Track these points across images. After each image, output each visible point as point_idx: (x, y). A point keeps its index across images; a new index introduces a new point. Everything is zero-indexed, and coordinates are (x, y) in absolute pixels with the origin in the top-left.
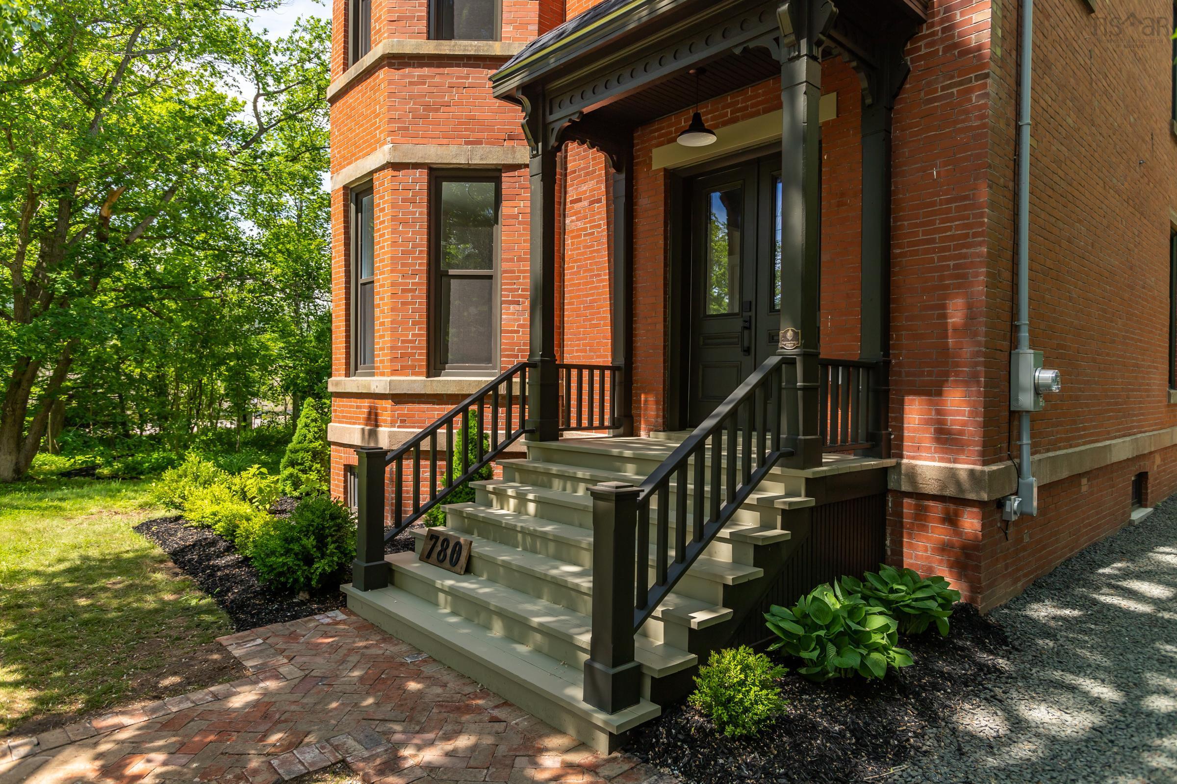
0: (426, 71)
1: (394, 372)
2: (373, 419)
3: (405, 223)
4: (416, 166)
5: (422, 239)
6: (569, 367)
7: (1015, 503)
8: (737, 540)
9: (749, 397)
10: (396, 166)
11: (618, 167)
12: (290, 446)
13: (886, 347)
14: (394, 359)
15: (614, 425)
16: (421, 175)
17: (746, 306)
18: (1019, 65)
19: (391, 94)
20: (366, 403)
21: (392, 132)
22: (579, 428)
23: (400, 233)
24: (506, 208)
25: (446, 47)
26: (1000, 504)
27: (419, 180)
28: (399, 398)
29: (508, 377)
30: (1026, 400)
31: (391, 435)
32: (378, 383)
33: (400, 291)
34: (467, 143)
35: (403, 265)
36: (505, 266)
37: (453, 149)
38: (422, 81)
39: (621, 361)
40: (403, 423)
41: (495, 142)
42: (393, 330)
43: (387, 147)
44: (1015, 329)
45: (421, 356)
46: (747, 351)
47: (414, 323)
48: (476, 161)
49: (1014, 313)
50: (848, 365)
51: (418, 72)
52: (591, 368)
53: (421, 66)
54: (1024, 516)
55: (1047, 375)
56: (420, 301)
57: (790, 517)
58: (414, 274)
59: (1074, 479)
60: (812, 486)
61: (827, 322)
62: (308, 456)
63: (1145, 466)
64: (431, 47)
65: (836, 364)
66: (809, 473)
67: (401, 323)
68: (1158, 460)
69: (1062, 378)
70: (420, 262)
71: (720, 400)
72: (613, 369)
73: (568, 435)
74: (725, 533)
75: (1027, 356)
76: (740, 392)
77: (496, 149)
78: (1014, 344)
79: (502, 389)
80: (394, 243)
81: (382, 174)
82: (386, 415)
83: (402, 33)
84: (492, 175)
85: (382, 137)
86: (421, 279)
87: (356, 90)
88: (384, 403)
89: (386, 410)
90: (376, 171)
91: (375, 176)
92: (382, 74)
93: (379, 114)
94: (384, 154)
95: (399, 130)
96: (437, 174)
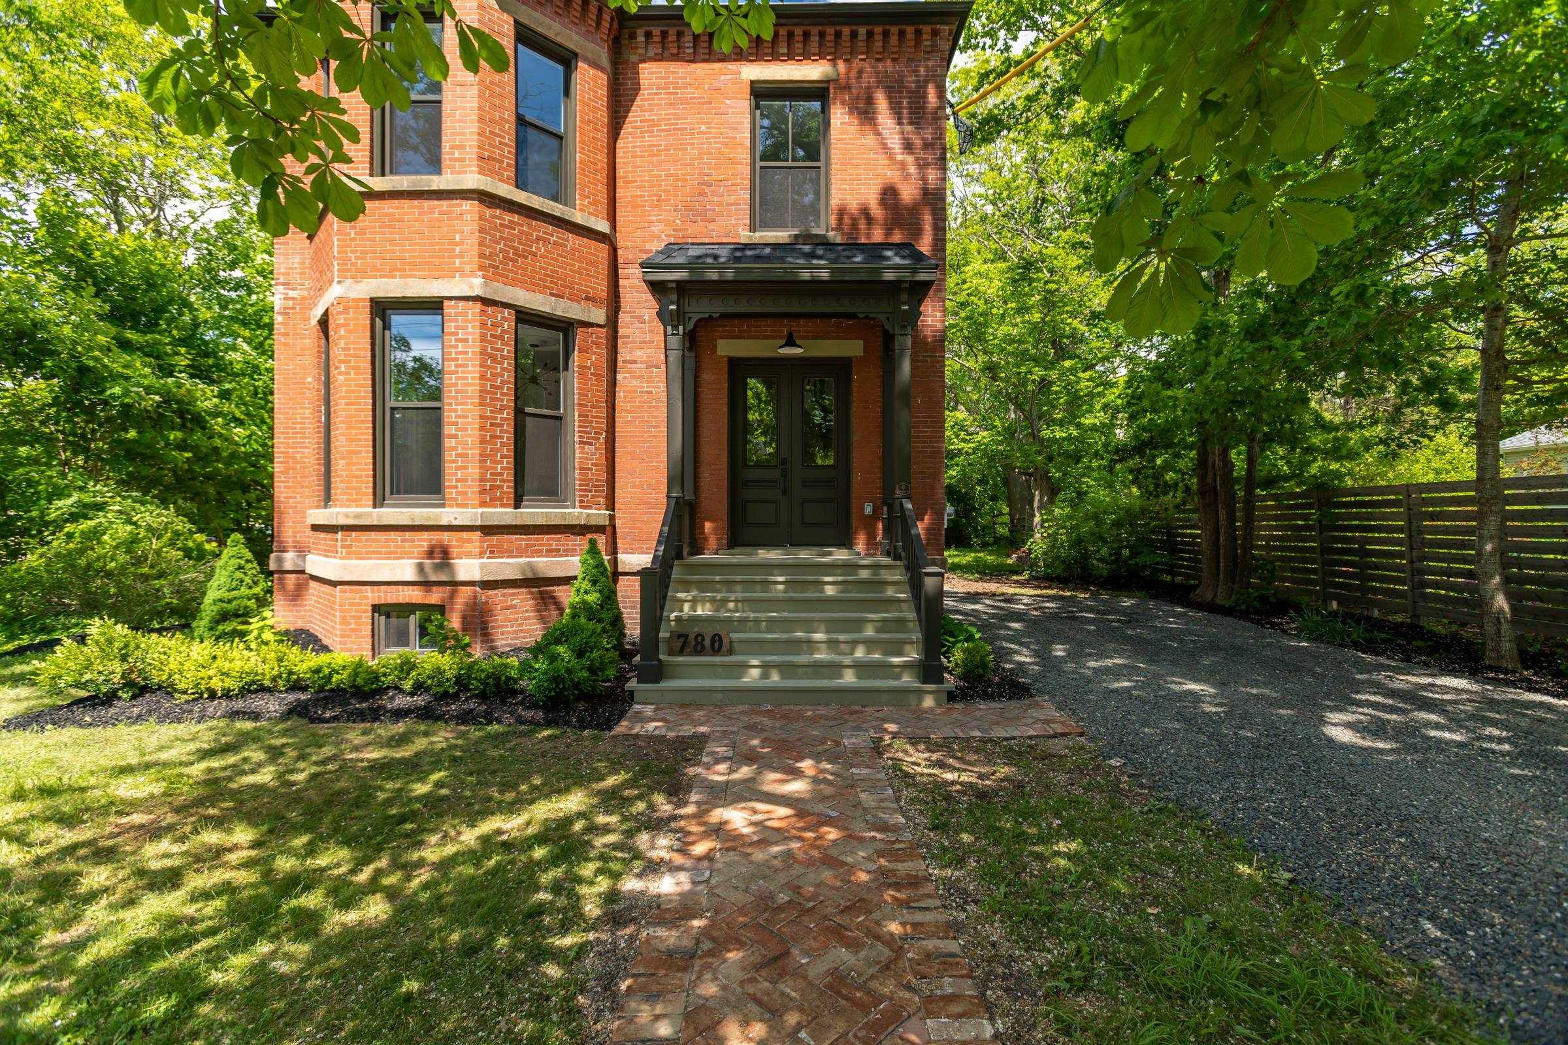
0: (516, 218)
1: (483, 504)
2: (440, 552)
3: (494, 358)
4: (505, 305)
5: (509, 377)
10: (487, 302)
14: (483, 491)
16: (509, 315)
19: (481, 229)
20: (427, 535)
21: (483, 268)
23: (489, 367)
24: (579, 358)
25: (532, 200)
27: (507, 320)
28: (488, 530)
31: (481, 566)
32: (456, 515)
33: (486, 426)
34: (552, 295)
35: (492, 399)
37: (540, 297)
40: (493, 554)
41: (574, 298)
42: (482, 462)
43: (478, 281)
45: (508, 488)
47: (502, 457)
51: (508, 217)
53: (512, 211)
56: (507, 436)
58: (502, 409)
64: (520, 197)
67: (490, 456)
70: (508, 400)
77: (575, 305)
80: (483, 377)
81: (461, 304)
82: (468, 547)
83: (492, 173)
84: (566, 327)
85: (467, 268)
86: (508, 414)
87: (406, 203)
88: (465, 535)
89: (470, 541)
90: (450, 298)
91: (446, 303)
92: (468, 206)
93: (460, 244)
94: (475, 285)
95: (490, 267)
96: (524, 317)
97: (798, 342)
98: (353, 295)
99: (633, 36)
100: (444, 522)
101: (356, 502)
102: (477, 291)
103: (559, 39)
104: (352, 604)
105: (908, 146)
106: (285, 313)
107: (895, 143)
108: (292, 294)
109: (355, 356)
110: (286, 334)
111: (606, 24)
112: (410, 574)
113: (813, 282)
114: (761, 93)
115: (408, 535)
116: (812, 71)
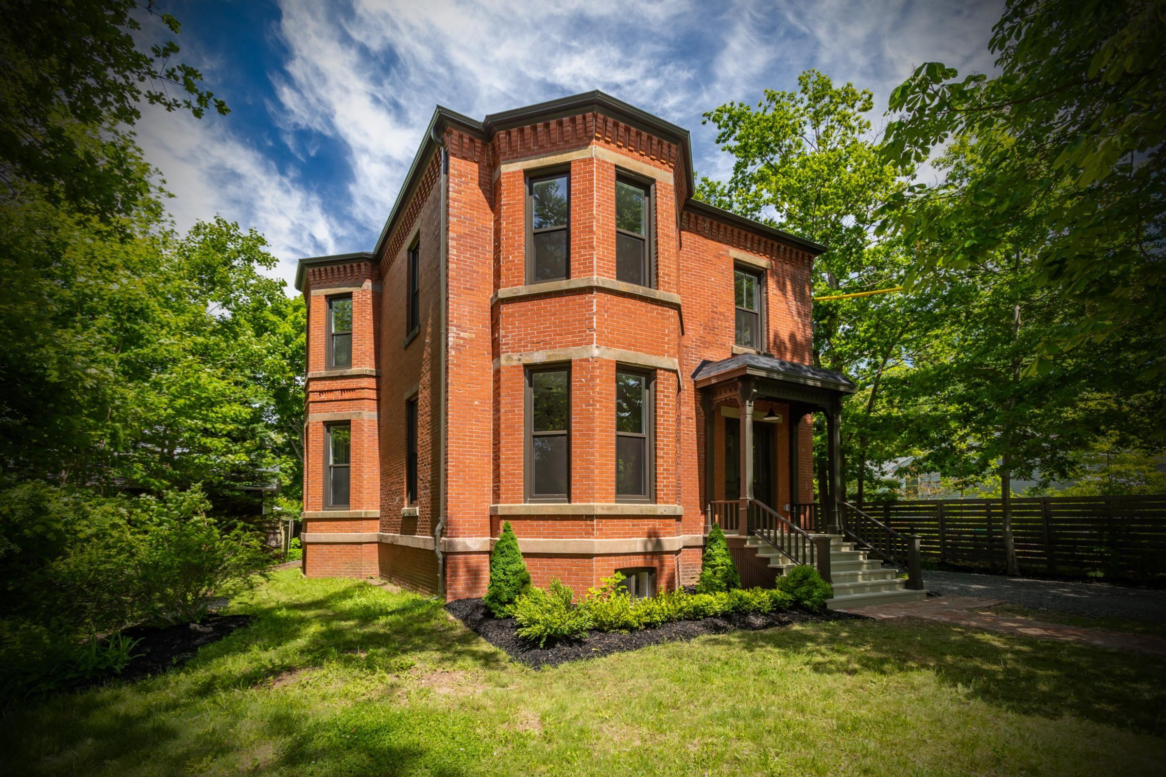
20: (648, 522)
81: (667, 373)
82: (669, 529)
85: (672, 351)
87: (639, 303)
88: (667, 521)
89: (670, 525)
90: (661, 369)
91: (658, 371)
93: (668, 335)
94: (675, 363)
98: (606, 357)
100: (659, 513)
101: (605, 499)
102: (676, 367)
104: (603, 570)
105: (799, 313)
106: (457, 347)
107: (794, 308)
108: (462, 334)
109: (607, 399)
110: (458, 366)
112: (639, 548)
113: (815, 387)
114: (739, 266)
115: (636, 521)
116: (762, 262)
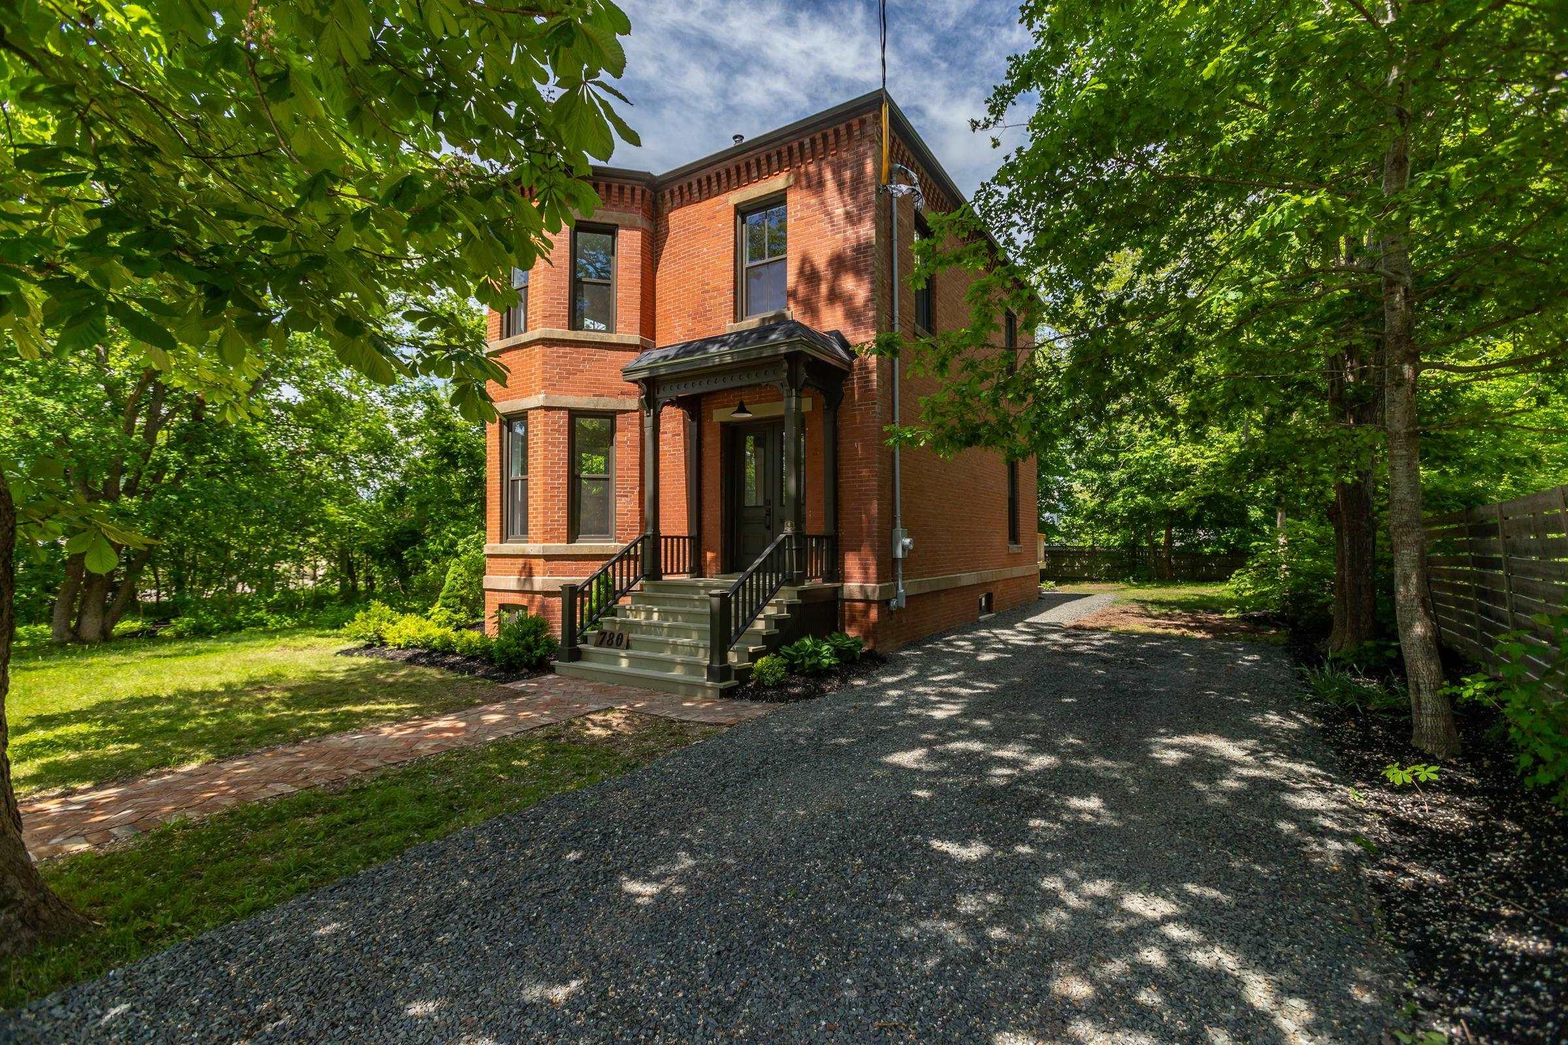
0: (568, 349)
1: (545, 540)
2: (528, 572)
3: (553, 445)
4: (560, 409)
5: (564, 455)
6: (666, 538)
7: (894, 603)
8: (767, 618)
9: (771, 555)
10: (548, 408)
11: (692, 417)
12: (442, 594)
13: (836, 528)
14: (544, 532)
15: (691, 572)
16: (564, 415)
17: (767, 502)
18: (893, 394)
19: (545, 363)
20: (521, 561)
21: (544, 387)
22: (672, 573)
23: (550, 451)
24: (619, 436)
25: (581, 335)
26: (888, 602)
27: (562, 418)
28: (548, 558)
29: (635, 545)
30: (899, 553)
31: (544, 582)
32: (533, 548)
33: (549, 489)
34: (594, 396)
35: (552, 472)
36: (619, 473)
37: (585, 399)
38: (565, 356)
39: (695, 533)
40: (552, 573)
41: (612, 395)
42: (544, 514)
43: (542, 396)
44: (894, 519)
45: (564, 530)
46: (768, 528)
47: (559, 510)
48: (600, 407)
49: (894, 511)
50: (817, 537)
51: (562, 350)
52: (678, 538)
53: (564, 346)
54: (899, 608)
55: (907, 541)
56: (563, 495)
57: (790, 607)
58: (559, 478)
59: (936, 594)
60: (801, 594)
61: (809, 514)
62: (458, 601)
63: (992, 589)
64: (571, 335)
65: (811, 537)
66: (800, 588)
67: (550, 509)
68: (1001, 587)
69: (914, 542)
70: (563, 471)
71: (758, 555)
72: (690, 538)
73: (665, 578)
74: (761, 616)
75: (899, 530)
76: (768, 551)
77: (614, 400)
78: (894, 526)
79: (632, 552)
80: (545, 458)
81: (539, 412)
82: (540, 569)
83: (552, 325)
84: (610, 416)
85: (537, 389)
86: (564, 481)
87: (513, 353)
88: (539, 561)
89: (542, 565)
90: (530, 409)
91: (529, 413)
92: (537, 349)
93: (534, 374)
94: (538, 400)
95: (550, 385)
96: (574, 414)
97: (747, 407)
99: (663, 196)
100: (528, 552)
102: (541, 403)
103: (603, 221)
111: (638, 197)
112: (514, 585)
114: (742, 211)
